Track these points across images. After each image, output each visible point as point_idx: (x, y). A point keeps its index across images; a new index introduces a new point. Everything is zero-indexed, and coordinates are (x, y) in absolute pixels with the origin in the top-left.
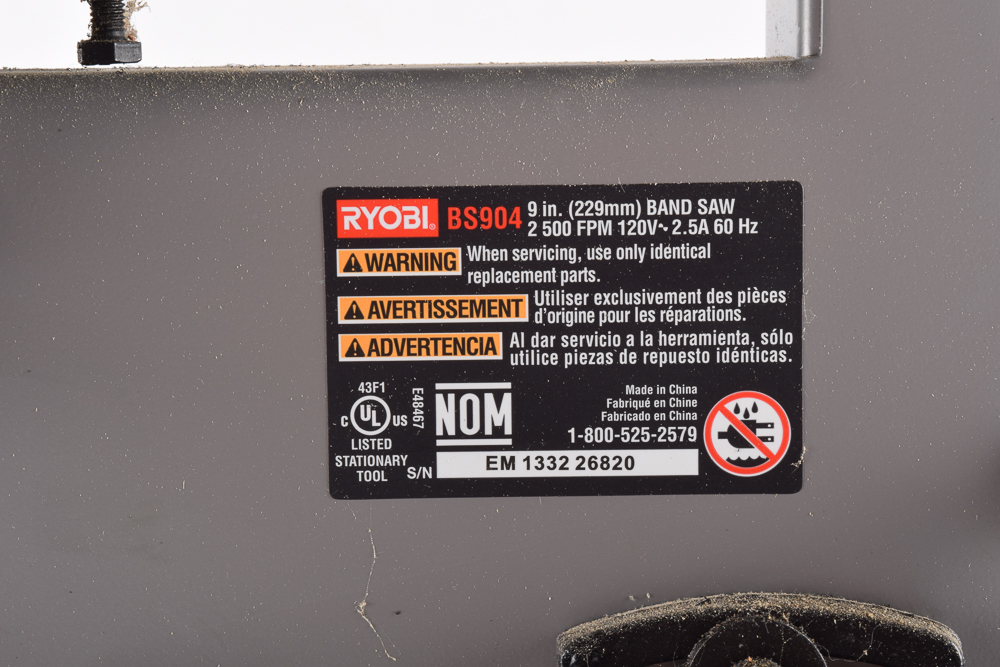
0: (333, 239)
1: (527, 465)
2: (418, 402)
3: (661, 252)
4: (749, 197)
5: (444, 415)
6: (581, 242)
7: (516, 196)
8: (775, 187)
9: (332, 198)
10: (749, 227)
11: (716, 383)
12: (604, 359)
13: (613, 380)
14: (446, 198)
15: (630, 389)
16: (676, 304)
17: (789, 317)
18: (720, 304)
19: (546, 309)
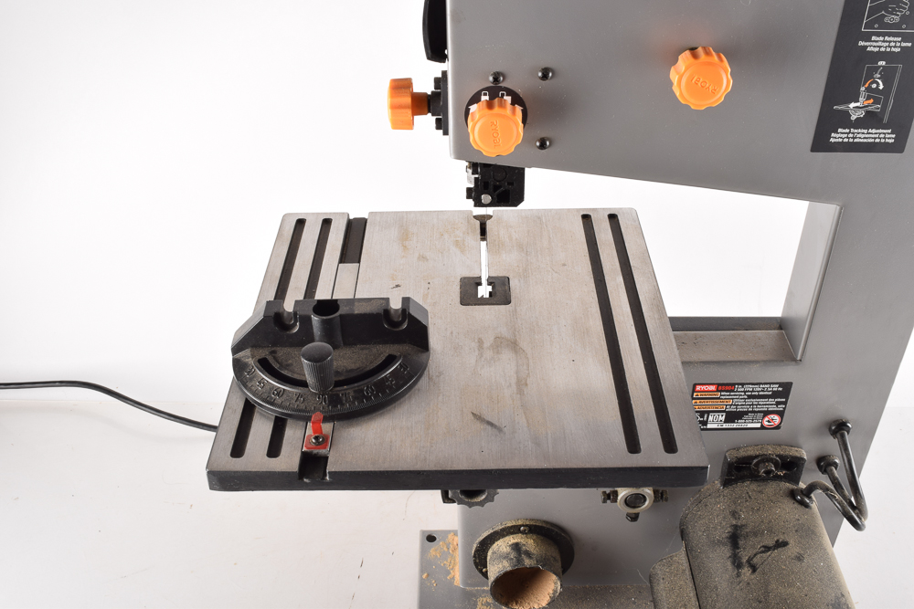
0: (694, 391)
1: (726, 426)
2: (706, 416)
3: (761, 393)
4: (781, 385)
5: (711, 418)
6: (745, 392)
7: (734, 384)
8: (787, 383)
10: (780, 389)
11: (766, 413)
12: (745, 410)
13: (746, 413)
14: (719, 385)
15: (749, 414)
16: (762, 401)
17: (785, 403)
18: (771, 401)
19: (737, 401)
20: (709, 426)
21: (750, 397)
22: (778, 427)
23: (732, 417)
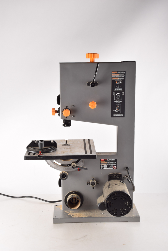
1: (107, 168)
3: (112, 161)
4: (115, 159)
5: (104, 166)
7: (107, 159)
9: (101, 159)
11: (114, 165)
13: (110, 165)
14: (105, 159)
16: (112, 163)
17: (116, 163)
18: (114, 163)
19: (108, 163)
20: (104, 168)
21: (110, 162)
22: (116, 169)
23: (108, 166)
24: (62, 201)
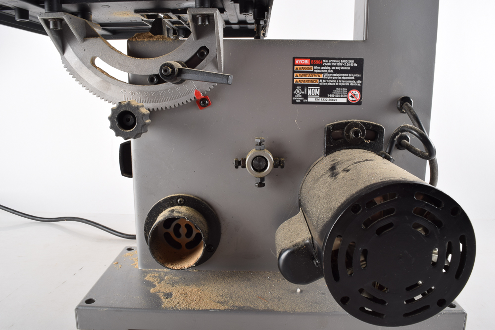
0: (294, 65)
1: (321, 100)
2: (306, 90)
3: (343, 68)
4: (356, 60)
5: (309, 92)
6: (331, 66)
7: (322, 59)
8: (360, 59)
9: (294, 59)
10: (356, 65)
11: (350, 88)
12: (334, 84)
13: (334, 87)
14: (311, 59)
15: (337, 89)
16: (345, 76)
17: (361, 79)
18: (351, 76)
19: (325, 76)
20: (310, 100)
21: (336, 72)
22: (359, 103)
23: (326, 91)
24: (137, 237)
